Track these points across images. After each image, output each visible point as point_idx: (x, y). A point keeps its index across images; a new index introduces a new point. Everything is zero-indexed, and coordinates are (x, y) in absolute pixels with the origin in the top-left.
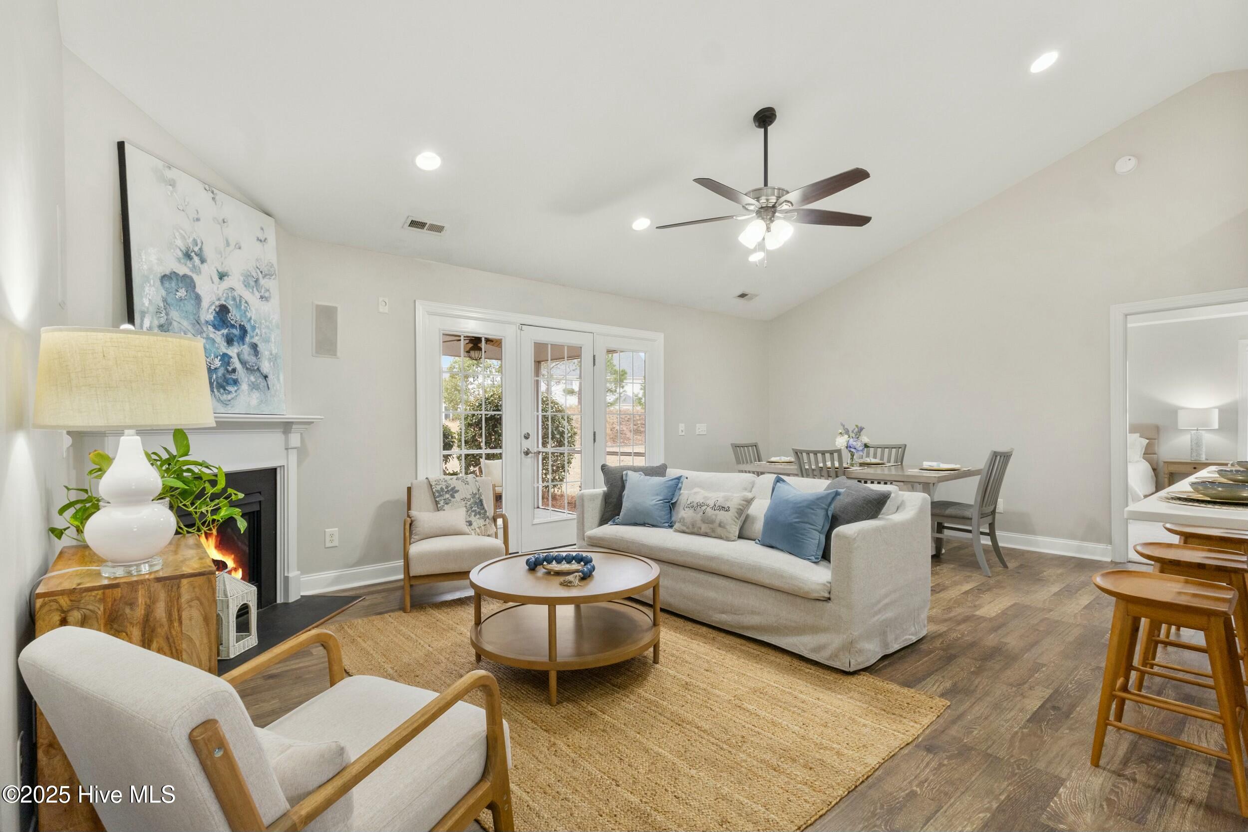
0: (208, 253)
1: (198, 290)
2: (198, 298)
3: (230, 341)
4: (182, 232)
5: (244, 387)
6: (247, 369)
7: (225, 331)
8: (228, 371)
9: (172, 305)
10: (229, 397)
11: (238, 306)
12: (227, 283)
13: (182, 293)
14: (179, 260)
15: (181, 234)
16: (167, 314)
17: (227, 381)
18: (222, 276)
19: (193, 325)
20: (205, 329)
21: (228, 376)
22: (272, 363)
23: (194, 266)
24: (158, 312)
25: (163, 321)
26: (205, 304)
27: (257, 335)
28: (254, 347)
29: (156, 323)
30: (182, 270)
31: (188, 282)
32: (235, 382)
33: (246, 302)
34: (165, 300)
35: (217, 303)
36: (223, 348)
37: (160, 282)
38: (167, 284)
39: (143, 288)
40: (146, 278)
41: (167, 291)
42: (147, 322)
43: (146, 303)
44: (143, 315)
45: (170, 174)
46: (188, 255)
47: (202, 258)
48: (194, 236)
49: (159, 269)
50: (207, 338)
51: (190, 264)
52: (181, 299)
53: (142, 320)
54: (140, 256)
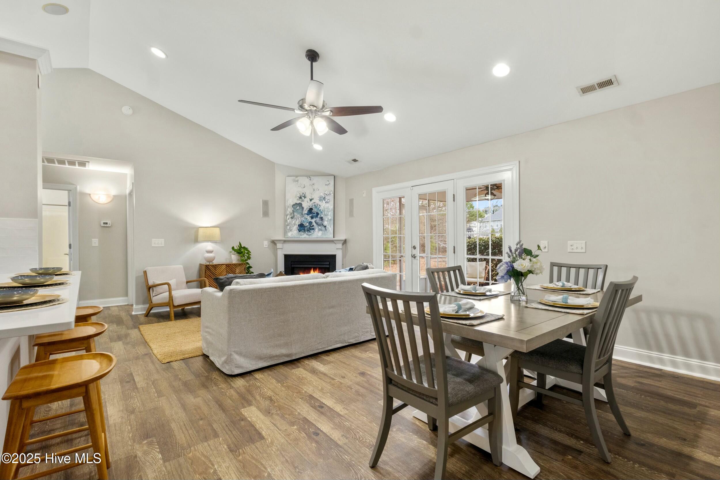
0: (307, 195)
1: (303, 206)
2: (303, 208)
3: (312, 218)
4: (299, 192)
5: (317, 230)
6: (318, 225)
7: (311, 215)
8: (311, 226)
9: (295, 212)
10: (311, 233)
11: (316, 207)
12: (313, 201)
13: (298, 208)
14: (298, 200)
16: (293, 214)
17: (310, 229)
18: (311, 200)
19: (301, 215)
20: (304, 216)
21: (311, 228)
22: (328, 222)
23: (302, 200)
24: (291, 214)
25: (292, 216)
26: (305, 209)
27: (323, 214)
28: (322, 219)
29: (290, 217)
30: (298, 202)
31: (300, 205)
32: (313, 229)
33: (319, 205)
34: (293, 211)
35: (309, 208)
36: (309, 219)
37: (292, 207)
38: (294, 207)
39: (287, 209)
40: (289, 207)
41: (294, 208)
42: (288, 217)
43: (288, 212)
44: (287, 215)
45: (297, 179)
46: (300, 198)
47: (305, 197)
48: (303, 192)
49: (292, 204)
50: (305, 218)
51: (301, 200)
52: (298, 209)
53: (287, 217)
54: (287, 202)
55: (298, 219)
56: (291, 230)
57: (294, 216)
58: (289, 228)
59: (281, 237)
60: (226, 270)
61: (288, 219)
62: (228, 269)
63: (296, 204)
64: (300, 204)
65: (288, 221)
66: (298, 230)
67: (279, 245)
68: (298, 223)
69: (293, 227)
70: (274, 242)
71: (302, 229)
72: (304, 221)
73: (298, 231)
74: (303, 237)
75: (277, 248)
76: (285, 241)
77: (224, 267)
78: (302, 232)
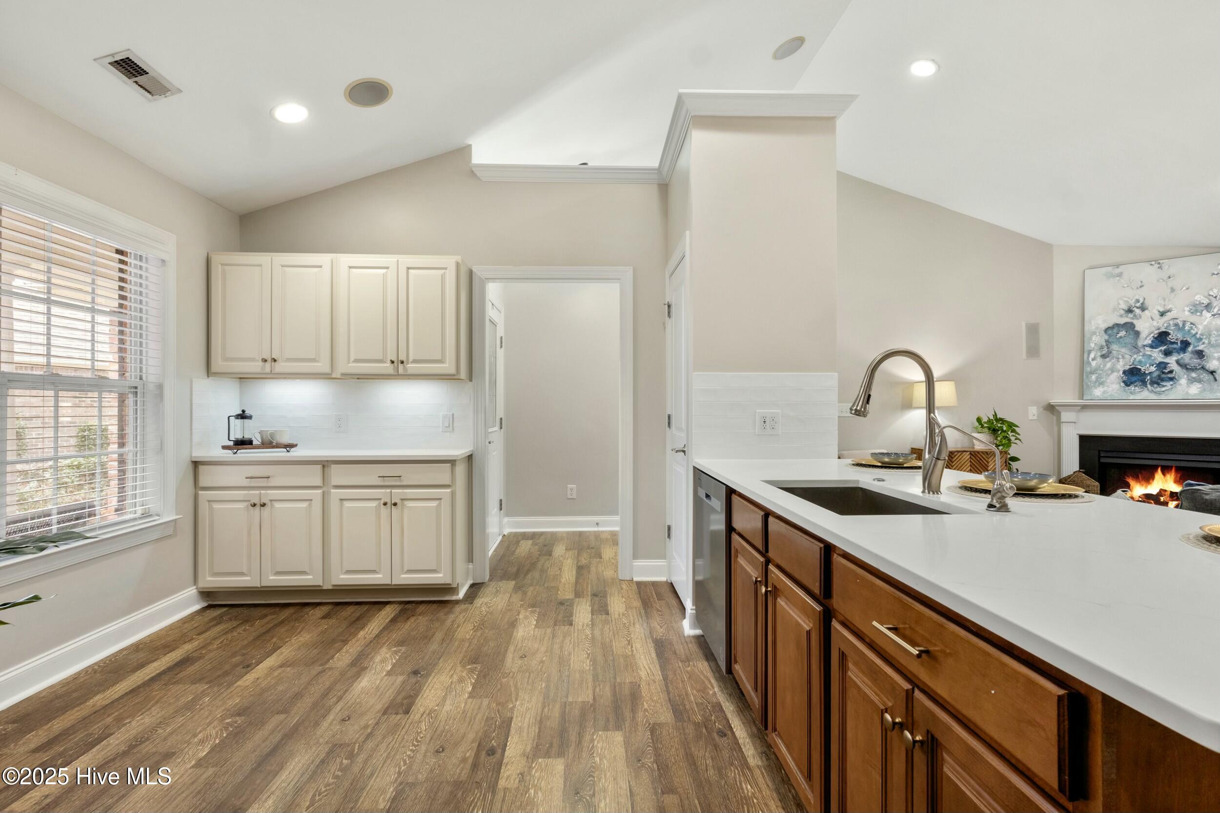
0: (1149, 304)
1: (1137, 328)
2: (1137, 334)
3: (1168, 353)
4: (1125, 299)
5: (1183, 381)
6: (1187, 369)
7: (1163, 348)
8: (1164, 373)
9: (1113, 342)
10: (1164, 389)
11: (1180, 329)
12: (1170, 316)
13: (1122, 333)
14: (1121, 316)
15: (1124, 301)
16: (1108, 348)
17: (1163, 380)
18: (1163, 314)
19: (1130, 350)
20: (1142, 350)
21: (1164, 376)
23: (1135, 316)
24: (1101, 348)
25: (1104, 352)
26: (1143, 335)
27: (1203, 344)
28: (1200, 353)
29: (1099, 354)
30: (1123, 321)
32: (1172, 379)
33: (1192, 324)
34: (1107, 341)
35: (1157, 332)
36: (1160, 358)
37: (1103, 332)
38: (1110, 332)
39: (1090, 339)
40: (1094, 333)
41: (1110, 336)
42: (1092, 355)
43: (1092, 345)
44: (1089, 352)
45: (1117, 271)
46: (1130, 311)
47: (1143, 308)
48: (1137, 297)
49: (1104, 326)
50: (1144, 355)
51: (1130, 315)
52: (1121, 337)
53: (1089, 355)
54: (1090, 322)
55: (1123, 357)
56: (1102, 384)
57: (1110, 352)
58: (1097, 378)
59: (1070, 398)
60: (970, 461)
61: (1093, 360)
62: (975, 461)
63: (1117, 325)
64: (1129, 325)
65: (1094, 364)
66: (1124, 382)
67: (1066, 416)
68: (1122, 365)
69: (1109, 375)
70: (1051, 408)
71: (1134, 379)
72: (1140, 362)
73: (1123, 384)
74: (1138, 396)
75: (1062, 420)
76: (1084, 407)
77: (967, 456)
78: (1136, 386)
